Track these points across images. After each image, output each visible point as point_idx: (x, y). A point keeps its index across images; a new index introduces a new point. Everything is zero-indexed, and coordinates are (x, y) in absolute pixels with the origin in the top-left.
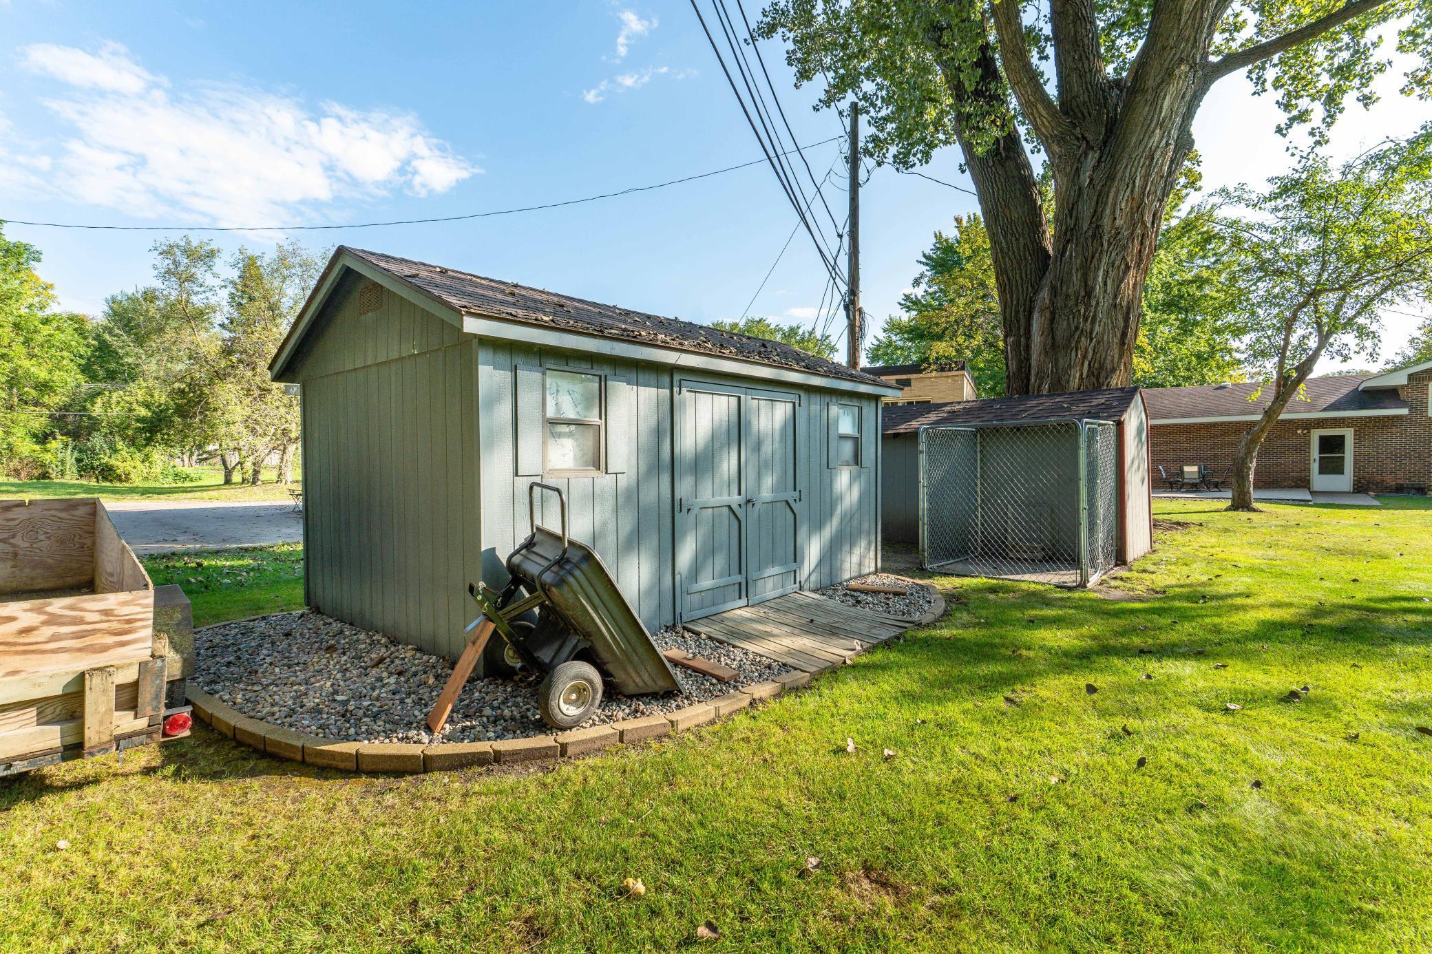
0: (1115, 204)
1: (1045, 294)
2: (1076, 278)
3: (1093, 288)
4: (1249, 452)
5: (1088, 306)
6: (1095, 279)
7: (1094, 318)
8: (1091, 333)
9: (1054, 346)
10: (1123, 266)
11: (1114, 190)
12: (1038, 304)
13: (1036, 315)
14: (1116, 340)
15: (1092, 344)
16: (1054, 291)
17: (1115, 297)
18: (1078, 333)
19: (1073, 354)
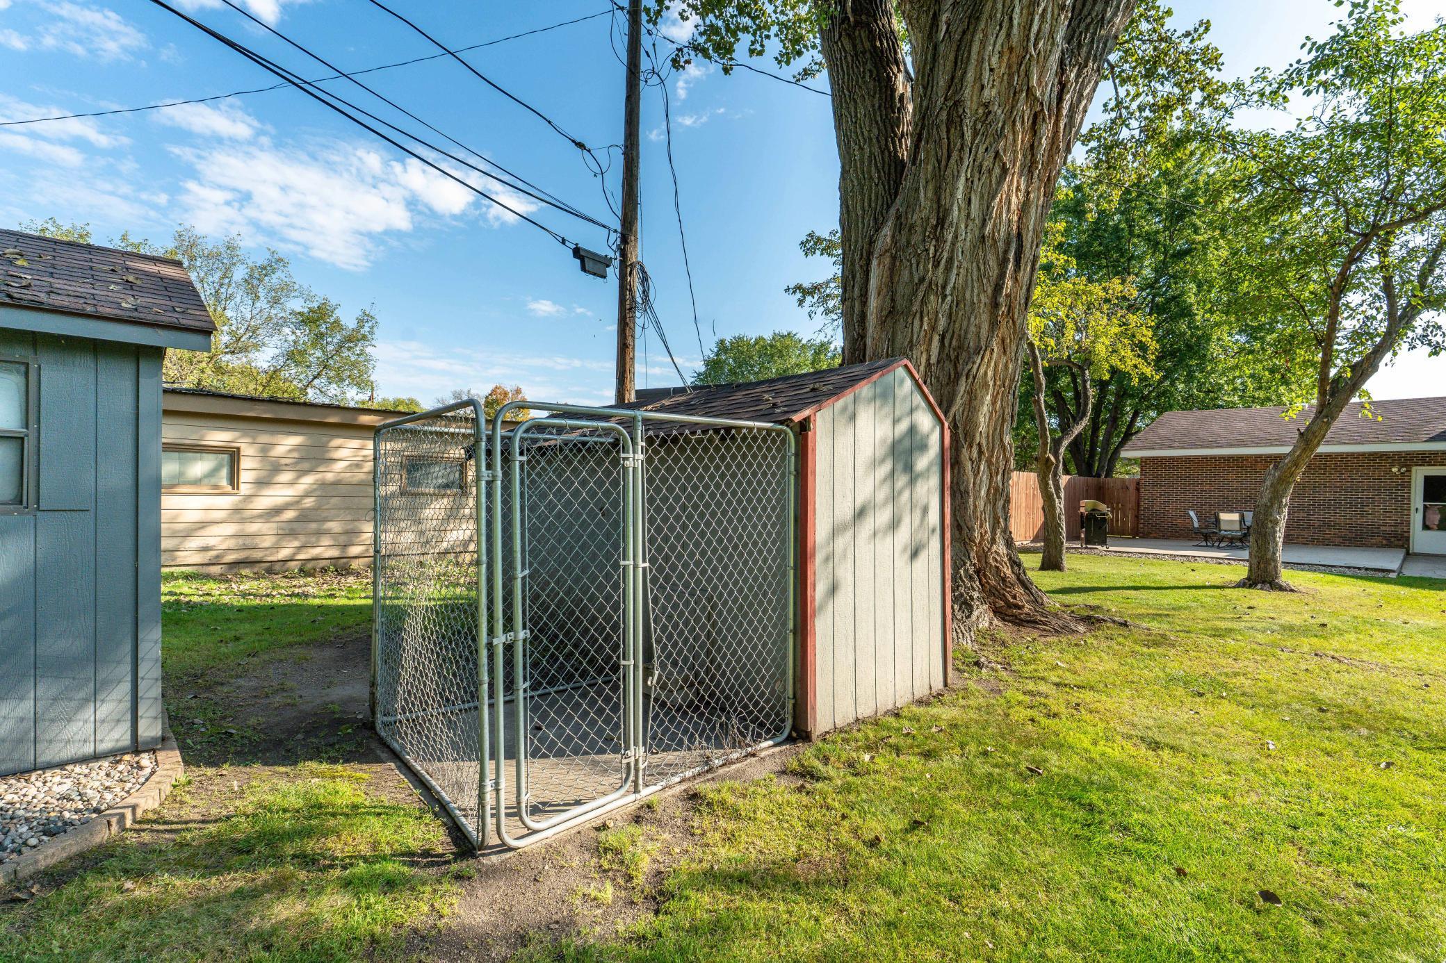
0: (981, 62)
1: (888, 229)
2: (926, 196)
3: (948, 212)
4: (1276, 497)
5: (940, 240)
6: (952, 195)
7: (950, 260)
8: (944, 287)
9: (893, 310)
10: (997, 171)
11: (979, 35)
12: (878, 246)
13: (874, 263)
14: (984, 299)
15: (946, 307)
16: (899, 226)
17: (984, 223)
18: (923, 287)
19: (917, 322)
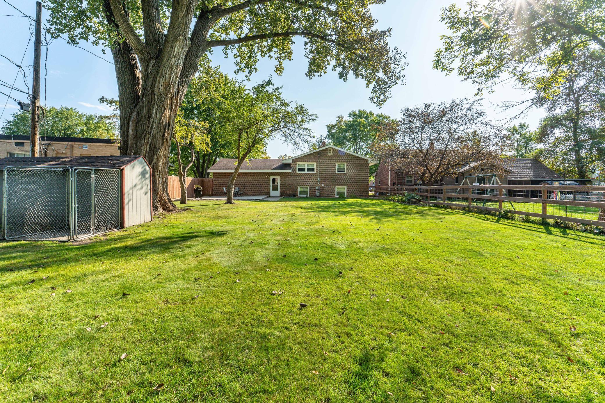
0: (159, 83)
1: (135, 114)
2: (145, 110)
3: (151, 115)
4: (232, 183)
5: (149, 122)
6: (152, 111)
7: (152, 127)
8: (150, 133)
9: (136, 136)
10: (163, 108)
11: (158, 77)
12: (132, 118)
13: (131, 123)
14: (160, 137)
15: (151, 138)
16: (138, 114)
17: (160, 120)
18: (145, 132)
19: (143, 140)
